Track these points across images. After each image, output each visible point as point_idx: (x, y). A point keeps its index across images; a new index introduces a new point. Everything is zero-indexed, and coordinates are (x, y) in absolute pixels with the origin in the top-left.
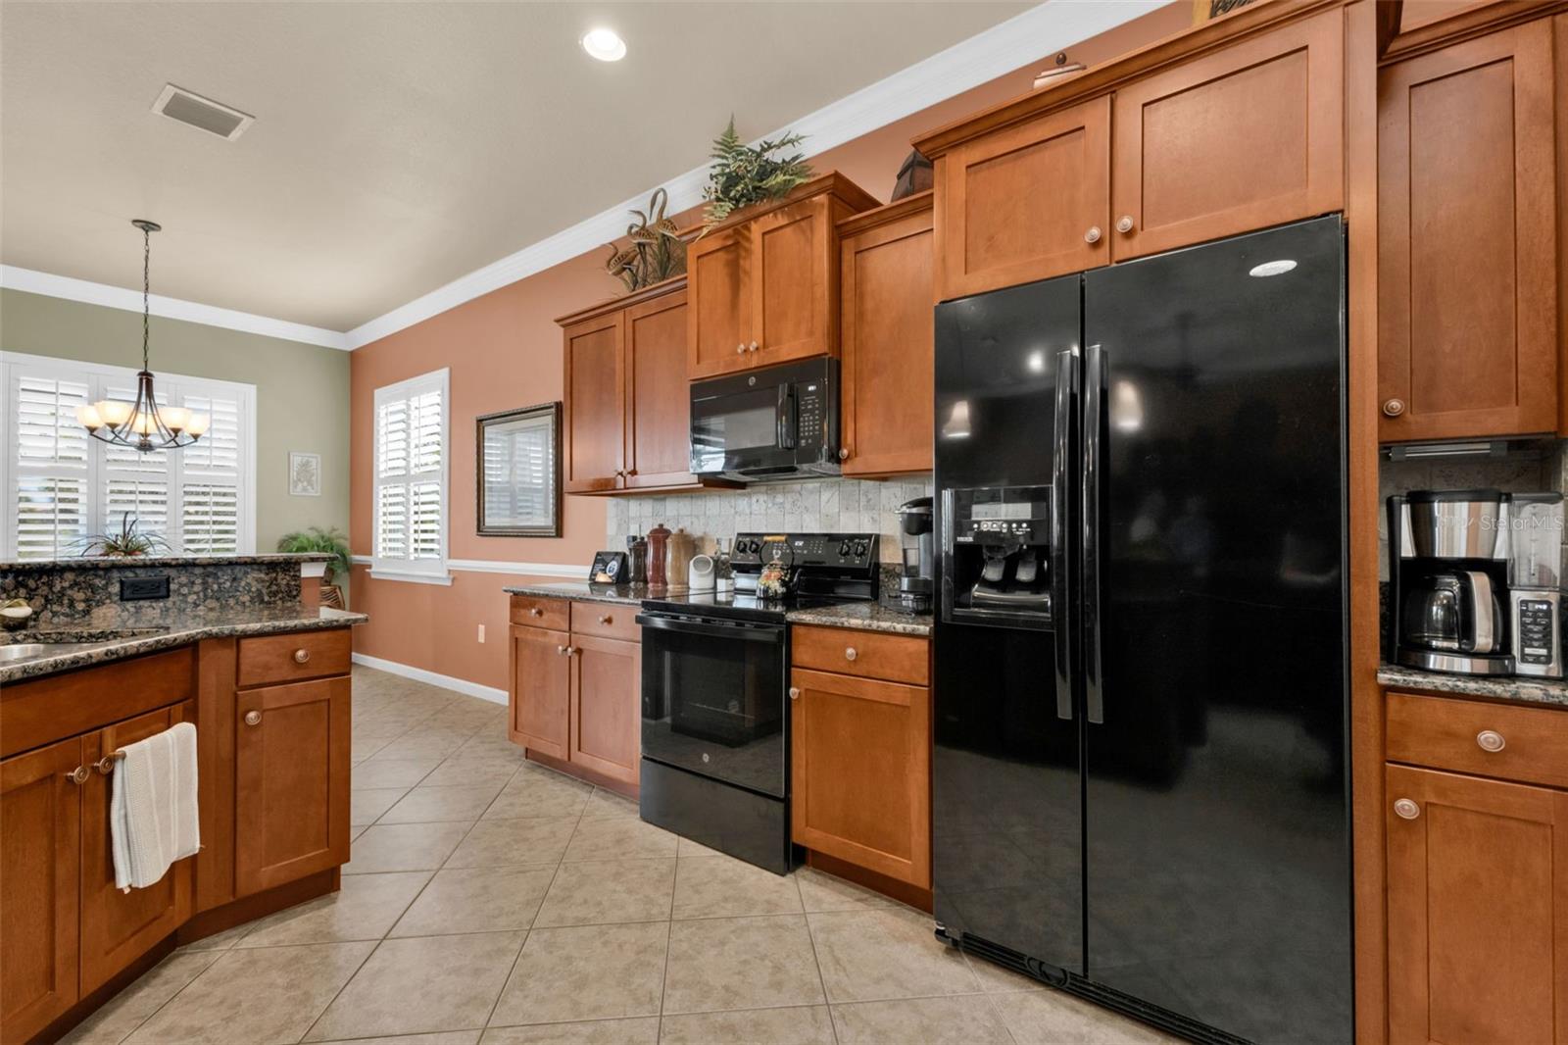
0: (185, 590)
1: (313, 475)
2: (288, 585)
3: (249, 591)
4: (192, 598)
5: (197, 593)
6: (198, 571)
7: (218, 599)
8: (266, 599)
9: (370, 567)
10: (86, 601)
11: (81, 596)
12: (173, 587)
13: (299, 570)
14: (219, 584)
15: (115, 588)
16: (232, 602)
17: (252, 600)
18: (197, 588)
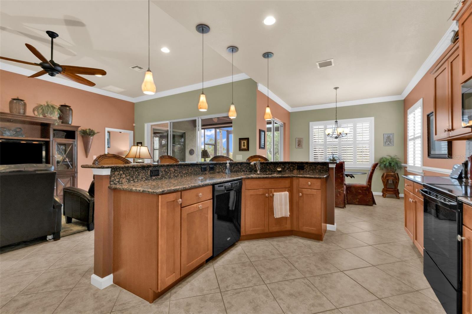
0: (307, 168)
1: (391, 140)
2: (326, 169)
3: (318, 169)
4: (308, 170)
5: (309, 169)
6: (309, 164)
7: (312, 171)
8: (322, 171)
9: (406, 168)
10: (293, 169)
11: (292, 168)
12: (305, 167)
13: (328, 166)
14: (313, 168)
15: (296, 167)
16: (315, 171)
17: (319, 171)
18: (309, 168)
